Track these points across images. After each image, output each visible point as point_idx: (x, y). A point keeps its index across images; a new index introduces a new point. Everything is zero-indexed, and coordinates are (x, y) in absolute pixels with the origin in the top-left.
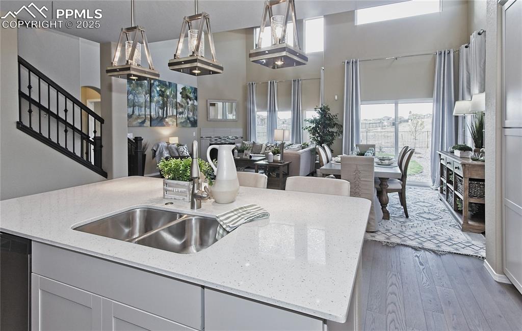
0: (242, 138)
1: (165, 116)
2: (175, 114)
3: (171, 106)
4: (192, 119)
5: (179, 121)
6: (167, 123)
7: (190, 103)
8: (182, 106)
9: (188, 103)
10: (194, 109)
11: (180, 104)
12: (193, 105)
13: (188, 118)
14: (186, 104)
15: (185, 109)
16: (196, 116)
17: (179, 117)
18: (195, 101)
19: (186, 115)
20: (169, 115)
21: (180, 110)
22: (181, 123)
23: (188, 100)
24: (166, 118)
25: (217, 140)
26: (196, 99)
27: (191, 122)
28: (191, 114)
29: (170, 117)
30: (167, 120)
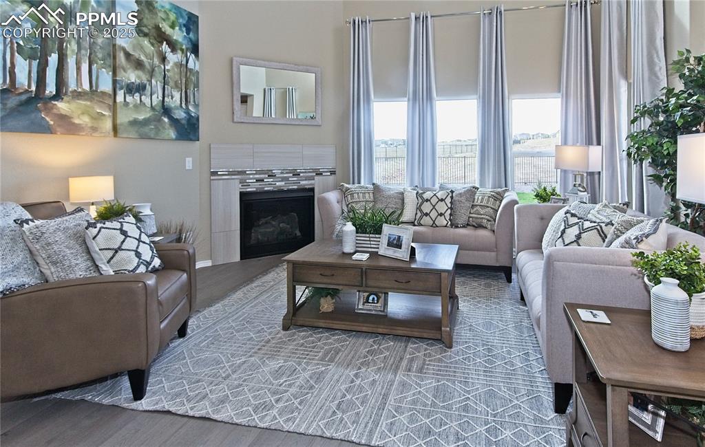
0: (333, 173)
1: (51, 89)
2: (106, 85)
3: (85, 53)
4: (180, 114)
5: (124, 117)
6: (64, 119)
7: (173, 58)
8: (139, 65)
9: (164, 59)
10: (189, 82)
11: (128, 55)
12: (183, 67)
13: (166, 111)
14: (156, 61)
15: (152, 73)
16: (196, 106)
17: (126, 104)
18: (192, 57)
19: (156, 99)
20: (72, 85)
21: (132, 76)
22: (135, 123)
23: (165, 47)
24: (58, 96)
25: (263, 180)
26: (195, 49)
27: (175, 122)
28: (177, 95)
29: (78, 95)
30: (62, 106)
